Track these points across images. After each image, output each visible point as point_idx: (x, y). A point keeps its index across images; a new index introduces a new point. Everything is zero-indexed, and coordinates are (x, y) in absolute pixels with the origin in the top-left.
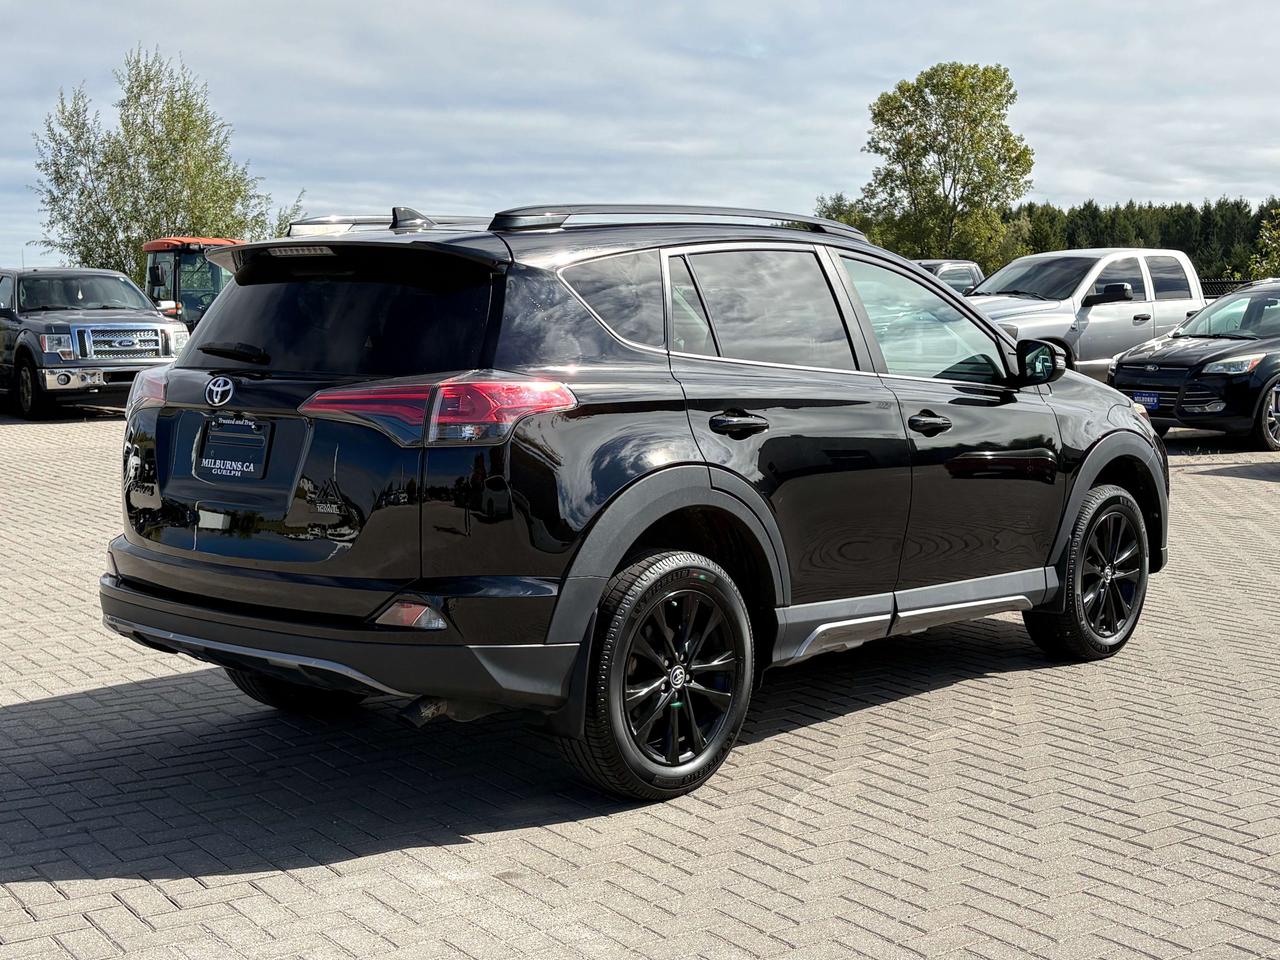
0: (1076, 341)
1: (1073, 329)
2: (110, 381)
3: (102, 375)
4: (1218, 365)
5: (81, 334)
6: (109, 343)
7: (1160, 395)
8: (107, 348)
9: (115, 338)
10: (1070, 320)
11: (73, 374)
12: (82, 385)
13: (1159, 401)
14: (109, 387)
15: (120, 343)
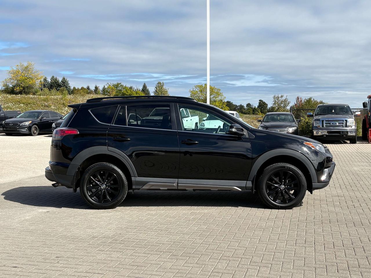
2: (329, 133)
3: (327, 132)
5: (323, 121)
6: (330, 124)
8: (329, 125)
9: (331, 122)
11: (319, 131)
12: (322, 134)
14: (329, 135)
15: (332, 124)
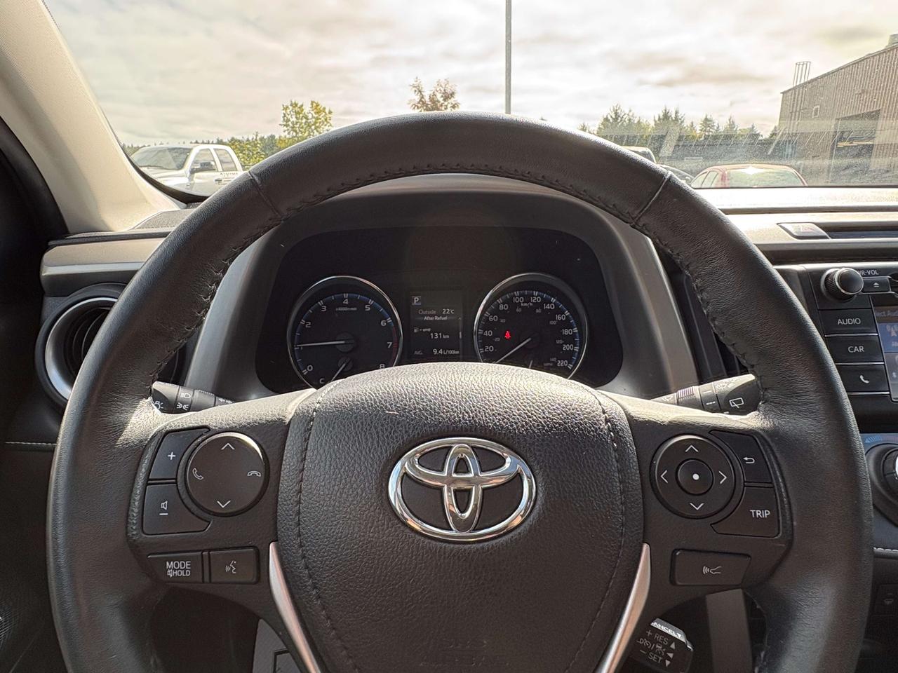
10: (185, 180)
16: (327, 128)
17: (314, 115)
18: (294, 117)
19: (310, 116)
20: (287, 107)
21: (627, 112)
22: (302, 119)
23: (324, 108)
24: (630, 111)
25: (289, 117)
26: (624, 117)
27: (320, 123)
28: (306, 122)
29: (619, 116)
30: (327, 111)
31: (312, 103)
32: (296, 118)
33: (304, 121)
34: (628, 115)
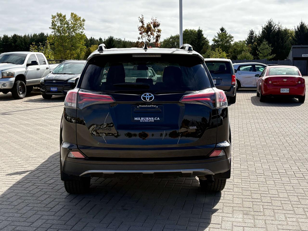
0: (26, 75)
1: (26, 72)
4: (70, 80)
7: (58, 88)
10: (24, 69)
13: (58, 89)
16: (81, 30)
17: (73, 22)
18: (59, 23)
19: (70, 22)
20: (55, 17)
21: (277, 23)
22: (64, 24)
23: (80, 18)
24: (279, 23)
25: (56, 23)
26: (275, 27)
27: (77, 27)
28: (67, 26)
29: (272, 26)
30: (82, 19)
31: (72, 14)
32: (61, 24)
33: (66, 26)
34: (278, 25)
